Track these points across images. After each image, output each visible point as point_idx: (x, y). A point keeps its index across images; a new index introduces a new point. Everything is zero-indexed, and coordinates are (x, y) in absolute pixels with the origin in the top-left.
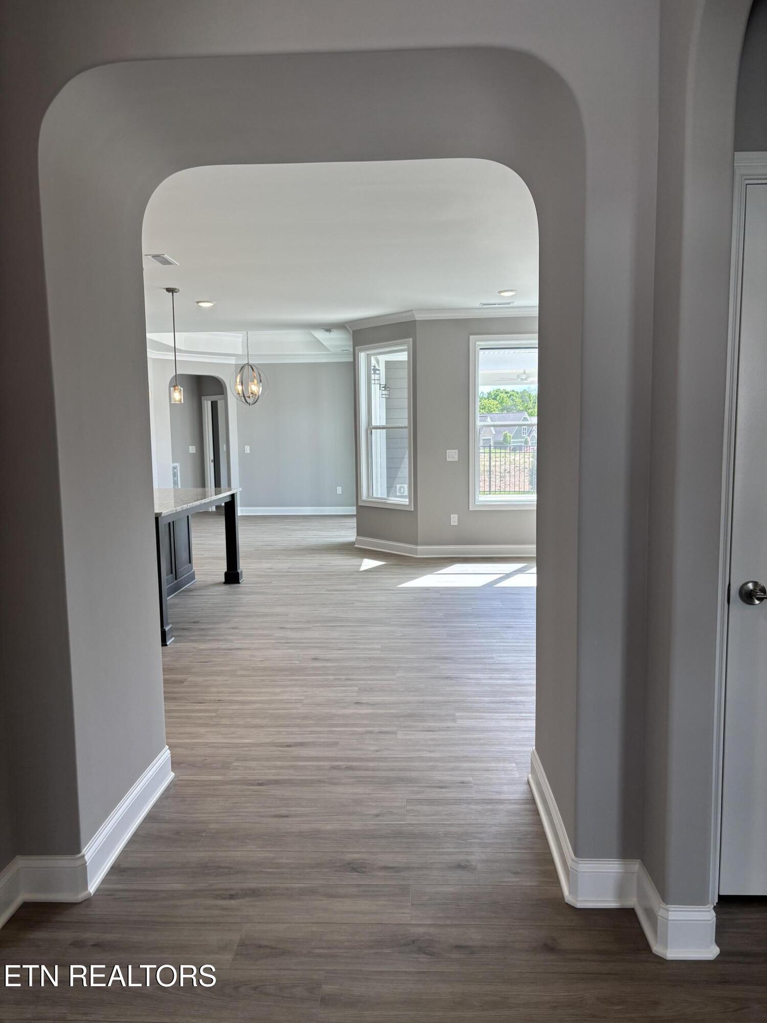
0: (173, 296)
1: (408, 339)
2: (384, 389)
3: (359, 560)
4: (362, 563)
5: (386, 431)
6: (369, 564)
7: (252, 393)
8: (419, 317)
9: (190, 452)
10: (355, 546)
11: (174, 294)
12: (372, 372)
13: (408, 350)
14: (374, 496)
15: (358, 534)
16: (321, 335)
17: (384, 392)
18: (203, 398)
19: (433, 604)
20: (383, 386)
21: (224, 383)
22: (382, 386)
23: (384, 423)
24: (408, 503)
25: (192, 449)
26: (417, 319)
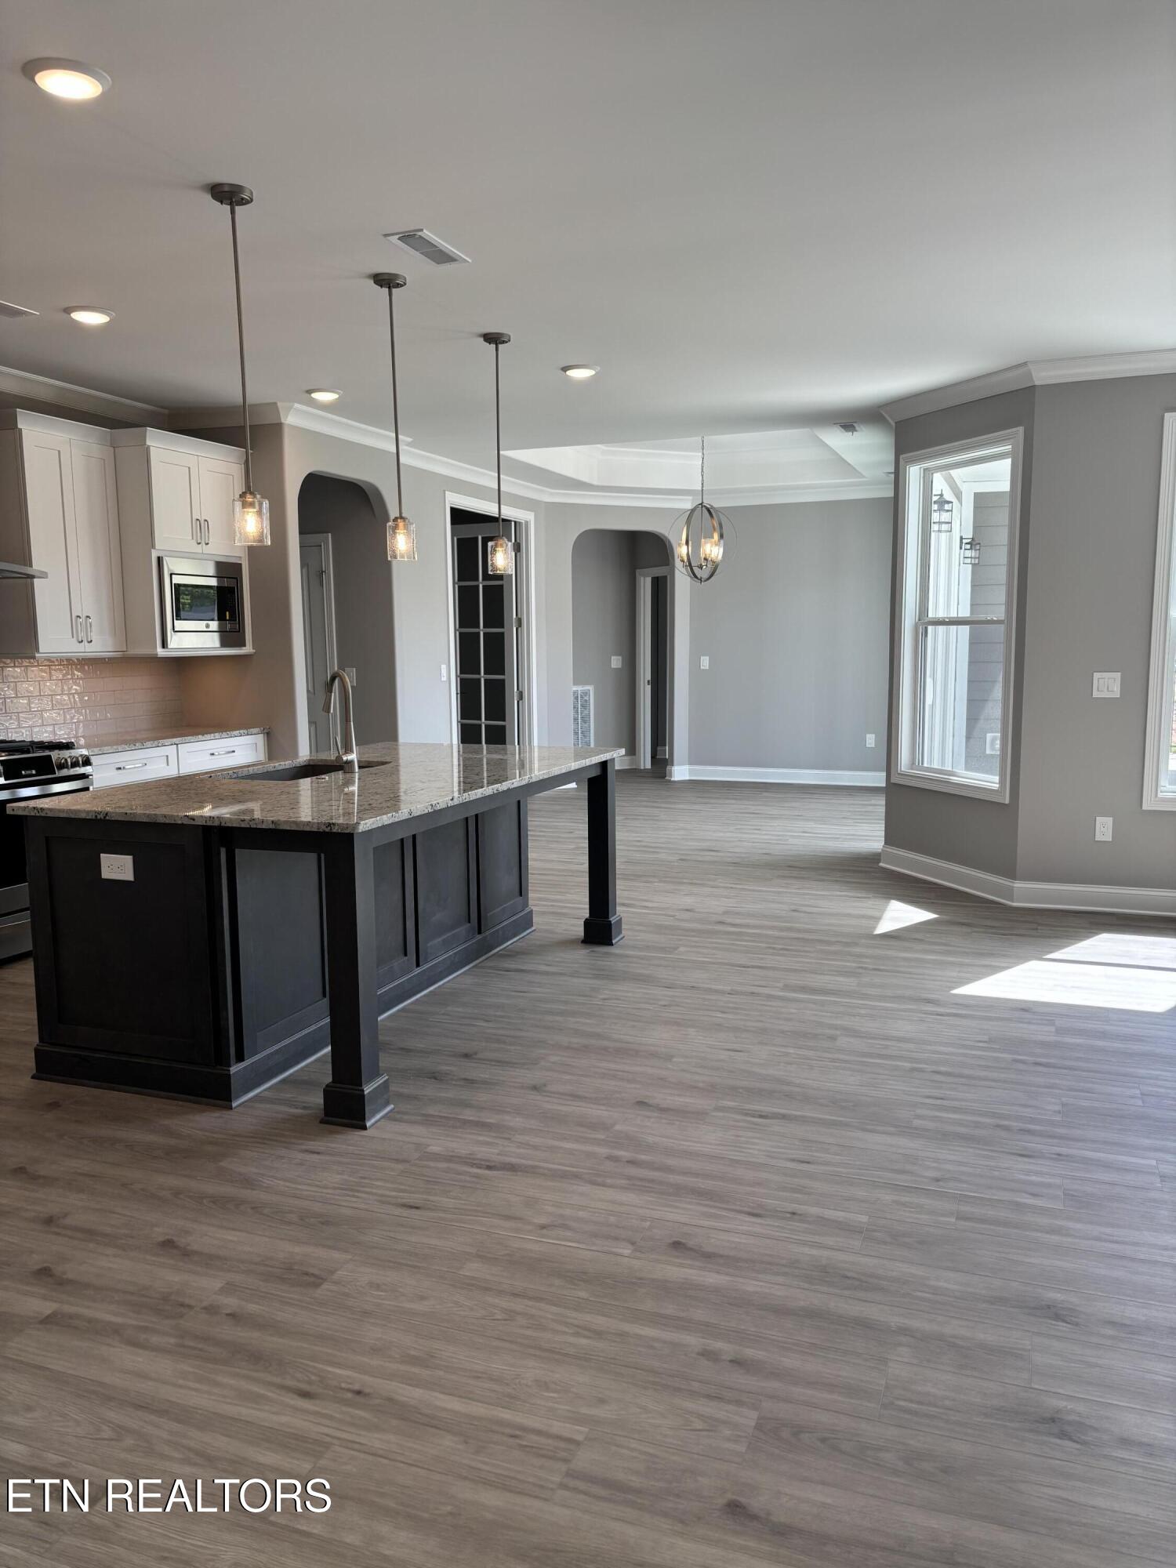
0: (497, 350)
1: (1014, 430)
2: (968, 546)
3: (878, 902)
4: (883, 911)
5: (970, 628)
6: (900, 915)
7: (706, 559)
8: (1042, 377)
9: (613, 666)
10: (881, 864)
11: (501, 346)
12: (935, 507)
13: (1013, 454)
14: (925, 765)
15: (888, 841)
16: (837, 440)
17: (968, 553)
18: (638, 571)
19: (1036, 1064)
20: (969, 541)
21: (669, 542)
22: (965, 541)
23: (965, 612)
24: (996, 786)
25: (616, 662)
26: (1037, 383)
